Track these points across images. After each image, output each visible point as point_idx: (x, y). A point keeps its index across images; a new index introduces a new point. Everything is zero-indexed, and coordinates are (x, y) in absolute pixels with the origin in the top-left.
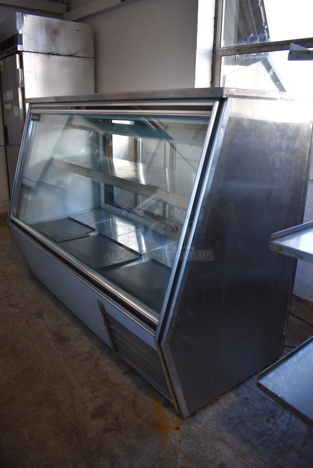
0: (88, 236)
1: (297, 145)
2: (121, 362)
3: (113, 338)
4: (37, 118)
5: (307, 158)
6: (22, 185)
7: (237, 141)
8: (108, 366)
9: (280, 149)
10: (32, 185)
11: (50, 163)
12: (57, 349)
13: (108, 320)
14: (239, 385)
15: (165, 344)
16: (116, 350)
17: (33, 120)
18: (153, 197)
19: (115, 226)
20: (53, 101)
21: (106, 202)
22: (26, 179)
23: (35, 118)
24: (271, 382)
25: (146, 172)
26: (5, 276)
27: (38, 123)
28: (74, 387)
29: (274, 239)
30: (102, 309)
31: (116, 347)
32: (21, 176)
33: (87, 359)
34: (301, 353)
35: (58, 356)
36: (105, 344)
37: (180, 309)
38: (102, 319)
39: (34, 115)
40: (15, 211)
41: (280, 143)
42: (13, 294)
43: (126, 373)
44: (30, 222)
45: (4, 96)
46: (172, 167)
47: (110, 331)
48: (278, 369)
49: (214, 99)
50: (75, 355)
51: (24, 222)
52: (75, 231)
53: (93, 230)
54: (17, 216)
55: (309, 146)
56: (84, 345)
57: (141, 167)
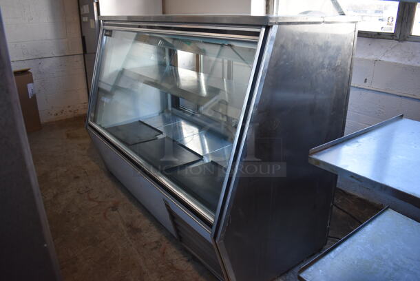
0: (157, 139)
1: (339, 62)
2: (185, 251)
3: (177, 231)
4: (109, 33)
5: (348, 73)
6: (99, 89)
7: (282, 63)
8: (173, 254)
9: (323, 67)
10: (108, 89)
11: (122, 73)
12: (131, 238)
13: (173, 216)
14: (287, 272)
15: (220, 240)
16: (181, 241)
17: (106, 35)
18: (215, 98)
19: (180, 128)
20: (126, 20)
21: (173, 106)
22: (102, 84)
23: (108, 33)
24: (310, 275)
25: (207, 81)
26: (85, 172)
27: (111, 38)
28: (144, 273)
29: (312, 154)
30: (167, 206)
31: (180, 239)
32: (98, 80)
33: (156, 248)
34: (338, 249)
35: (131, 245)
36: (171, 235)
37: (233, 210)
38: (167, 214)
39: (107, 31)
40: (92, 115)
41: (323, 62)
42: (92, 189)
43: (189, 261)
44: (106, 126)
45: (82, 10)
46: (229, 77)
47: (175, 225)
48: (317, 264)
49: (261, 26)
50: (145, 245)
51: (100, 126)
52: (145, 134)
53: (161, 133)
54: (94, 121)
55: (349, 62)
56: (153, 235)
57: (202, 76)
